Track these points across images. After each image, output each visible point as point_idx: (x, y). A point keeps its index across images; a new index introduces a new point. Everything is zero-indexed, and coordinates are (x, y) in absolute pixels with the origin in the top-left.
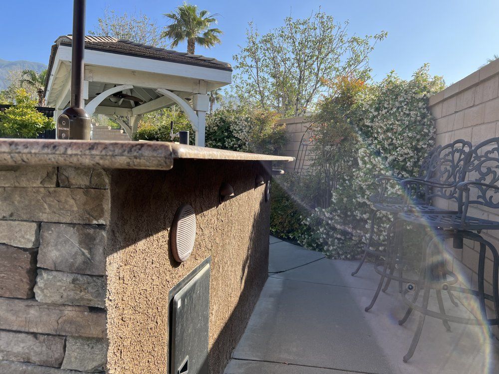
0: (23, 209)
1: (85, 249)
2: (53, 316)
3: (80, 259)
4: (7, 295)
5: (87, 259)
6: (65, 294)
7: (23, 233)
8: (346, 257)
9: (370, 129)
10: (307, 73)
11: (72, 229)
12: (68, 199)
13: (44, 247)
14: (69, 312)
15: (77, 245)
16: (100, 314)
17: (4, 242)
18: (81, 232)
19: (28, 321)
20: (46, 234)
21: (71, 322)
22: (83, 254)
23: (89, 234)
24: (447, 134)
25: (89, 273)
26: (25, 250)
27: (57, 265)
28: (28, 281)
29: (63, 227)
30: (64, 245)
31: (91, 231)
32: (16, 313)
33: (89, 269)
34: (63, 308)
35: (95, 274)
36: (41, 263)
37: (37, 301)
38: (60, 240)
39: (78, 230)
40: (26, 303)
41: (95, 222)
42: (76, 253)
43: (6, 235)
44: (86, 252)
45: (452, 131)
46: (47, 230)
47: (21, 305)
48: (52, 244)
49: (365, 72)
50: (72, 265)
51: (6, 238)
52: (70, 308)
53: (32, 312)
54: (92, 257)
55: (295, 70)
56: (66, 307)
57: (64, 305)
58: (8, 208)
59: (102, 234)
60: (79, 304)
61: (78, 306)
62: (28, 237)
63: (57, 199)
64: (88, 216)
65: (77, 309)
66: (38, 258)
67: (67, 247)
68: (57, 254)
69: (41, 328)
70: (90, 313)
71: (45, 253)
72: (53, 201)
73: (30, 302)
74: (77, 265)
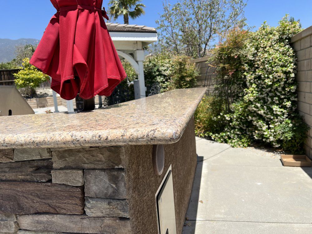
0: (71, 162)
1: (113, 184)
2: (98, 223)
3: (110, 191)
4: (69, 213)
5: (115, 190)
6: (104, 211)
7: (74, 177)
8: (244, 145)
9: (252, 62)
10: (204, 26)
11: (103, 173)
12: (98, 155)
13: (88, 185)
14: (108, 221)
15: (108, 182)
16: (126, 221)
17: (64, 183)
18: (109, 174)
19: (83, 227)
20: (88, 177)
21: (109, 226)
22: (112, 187)
23: (114, 175)
24: (305, 61)
25: (117, 198)
26: (77, 187)
27: (97, 195)
28: (81, 205)
29: (97, 172)
30: (100, 182)
31: (115, 173)
32: (75, 223)
33: (117, 196)
34: (103, 218)
35: (120, 198)
36: (87, 194)
37: (87, 215)
38: (97, 180)
39: (107, 174)
40: (81, 217)
41: (116, 167)
42: (108, 187)
43: (64, 179)
44: (114, 186)
45: (309, 59)
46: (88, 174)
47: (78, 218)
48: (92, 182)
49: (242, 21)
50: (106, 194)
51: (65, 181)
52: (107, 219)
53: (85, 221)
54: (118, 189)
55: (196, 25)
56: (105, 218)
57: (104, 217)
58: (63, 163)
59: (122, 175)
60: (113, 216)
61: (112, 217)
62: (78, 179)
63: (91, 154)
64: (112, 164)
65: (112, 219)
66: (85, 191)
67: (102, 184)
68: (97, 188)
69: (92, 231)
70: (120, 221)
71: (89, 188)
72: (89, 156)
73: (83, 217)
74: (109, 194)
